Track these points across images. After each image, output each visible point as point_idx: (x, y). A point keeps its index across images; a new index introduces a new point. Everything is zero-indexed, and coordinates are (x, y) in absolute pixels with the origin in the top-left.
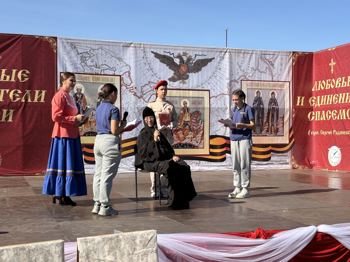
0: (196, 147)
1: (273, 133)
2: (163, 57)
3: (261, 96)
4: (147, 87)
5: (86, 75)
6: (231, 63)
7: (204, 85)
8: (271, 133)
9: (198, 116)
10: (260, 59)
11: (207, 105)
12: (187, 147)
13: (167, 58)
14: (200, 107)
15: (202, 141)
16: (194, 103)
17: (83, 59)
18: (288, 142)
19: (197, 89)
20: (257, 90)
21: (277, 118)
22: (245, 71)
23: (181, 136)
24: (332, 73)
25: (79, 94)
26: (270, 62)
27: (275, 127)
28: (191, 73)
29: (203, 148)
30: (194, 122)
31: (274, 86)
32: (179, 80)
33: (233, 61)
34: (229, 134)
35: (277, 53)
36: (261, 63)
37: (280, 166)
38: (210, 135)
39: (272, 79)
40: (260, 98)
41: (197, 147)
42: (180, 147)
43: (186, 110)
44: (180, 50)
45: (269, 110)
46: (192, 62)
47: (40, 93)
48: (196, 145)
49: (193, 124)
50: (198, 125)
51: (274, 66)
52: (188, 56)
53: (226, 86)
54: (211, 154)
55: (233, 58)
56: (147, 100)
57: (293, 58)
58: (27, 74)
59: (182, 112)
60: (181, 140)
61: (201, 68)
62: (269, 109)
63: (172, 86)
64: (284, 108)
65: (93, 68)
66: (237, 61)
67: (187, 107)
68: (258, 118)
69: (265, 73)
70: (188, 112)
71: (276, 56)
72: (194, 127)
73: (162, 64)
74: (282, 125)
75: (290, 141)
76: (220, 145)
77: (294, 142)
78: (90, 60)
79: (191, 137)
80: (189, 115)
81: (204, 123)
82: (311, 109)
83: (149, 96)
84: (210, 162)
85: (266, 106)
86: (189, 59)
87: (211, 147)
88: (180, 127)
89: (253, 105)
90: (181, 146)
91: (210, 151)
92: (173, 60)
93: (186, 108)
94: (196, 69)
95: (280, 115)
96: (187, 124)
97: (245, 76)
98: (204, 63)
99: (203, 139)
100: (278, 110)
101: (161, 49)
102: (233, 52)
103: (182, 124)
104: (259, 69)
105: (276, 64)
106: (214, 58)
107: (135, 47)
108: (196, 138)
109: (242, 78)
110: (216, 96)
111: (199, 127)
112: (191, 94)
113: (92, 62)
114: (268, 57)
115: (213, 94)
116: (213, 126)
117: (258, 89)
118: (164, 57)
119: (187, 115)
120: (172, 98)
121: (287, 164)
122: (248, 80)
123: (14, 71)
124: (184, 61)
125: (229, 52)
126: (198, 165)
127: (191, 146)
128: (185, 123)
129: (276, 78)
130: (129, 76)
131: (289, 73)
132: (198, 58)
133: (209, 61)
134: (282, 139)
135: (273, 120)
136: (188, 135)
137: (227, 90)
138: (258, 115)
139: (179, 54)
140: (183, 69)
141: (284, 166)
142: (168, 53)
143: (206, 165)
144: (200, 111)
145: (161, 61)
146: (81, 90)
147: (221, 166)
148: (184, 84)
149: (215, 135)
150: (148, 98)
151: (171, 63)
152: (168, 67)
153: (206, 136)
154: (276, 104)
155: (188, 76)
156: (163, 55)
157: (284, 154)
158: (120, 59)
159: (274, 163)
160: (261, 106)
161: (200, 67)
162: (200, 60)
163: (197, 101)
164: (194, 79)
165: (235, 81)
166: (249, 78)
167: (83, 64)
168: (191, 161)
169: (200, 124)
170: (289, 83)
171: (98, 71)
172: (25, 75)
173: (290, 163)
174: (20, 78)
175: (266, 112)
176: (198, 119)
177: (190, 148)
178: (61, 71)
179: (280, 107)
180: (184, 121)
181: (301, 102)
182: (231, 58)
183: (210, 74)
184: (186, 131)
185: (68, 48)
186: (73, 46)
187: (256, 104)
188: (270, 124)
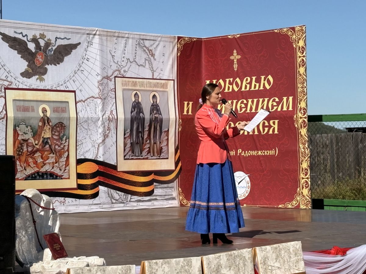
0: (60, 177)
1: (156, 154)
2: (14, 40)
3: (140, 100)
6: (102, 51)
7: (68, 84)
8: (154, 155)
9: (61, 129)
10: (138, 46)
12: (47, 177)
13: (19, 42)
14: (64, 116)
15: (67, 168)
16: (55, 110)
18: (173, 168)
19: (58, 89)
20: (135, 92)
21: (161, 132)
22: (119, 63)
23: (40, 160)
24: (236, 69)
26: (150, 51)
27: (158, 147)
28: (50, 65)
29: (69, 178)
30: (56, 140)
31: (156, 85)
32: (34, 75)
33: (105, 48)
34: (101, 156)
35: (159, 39)
36: (139, 51)
37: (164, 203)
38: (78, 158)
39: (153, 75)
40: (139, 103)
42: (38, 177)
43: (45, 120)
44: (36, 29)
46: (52, 48)
48: (59, 174)
49: (55, 141)
50: (61, 144)
51: (155, 57)
52: (46, 39)
53: (97, 84)
54: (80, 187)
55: (105, 43)
57: (179, 46)
59: (40, 124)
60: (40, 167)
61: (64, 58)
62: (150, 119)
63: (26, 85)
64: (169, 118)
66: (109, 49)
67: (47, 116)
68: (138, 132)
69: (144, 67)
70: (48, 123)
71: (157, 43)
72: (57, 147)
73: (12, 50)
74: (166, 143)
75: (176, 164)
76: (90, 174)
77: (181, 168)
79: (52, 162)
80: (49, 128)
81: (69, 141)
84: (78, 200)
85: (147, 115)
86: (48, 44)
87: (80, 176)
88: (37, 147)
89: (131, 113)
90: (40, 176)
91: (78, 183)
92: (27, 45)
93: (46, 118)
94: (56, 58)
95: (164, 129)
96: (47, 143)
97: (119, 71)
98: (67, 50)
99: (68, 165)
100: (161, 120)
101: (11, 27)
102: (104, 35)
103: (40, 143)
104: (137, 60)
105: (157, 54)
106: (80, 43)
108: (59, 164)
110: (84, 100)
111: (62, 146)
114: (147, 43)
116: (81, 145)
117: (135, 90)
119: (47, 128)
120: (27, 102)
121: (174, 199)
122: (124, 77)
124: (41, 46)
125: (99, 35)
126: (63, 204)
127: (52, 176)
128: (44, 140)
131: (173, 66)
132: (60, 42)
133: (74, 48)
134: (167, 163)
135: (155, 136)
136: (48, 159)
137: (97, 91)
138: (138, 128)
139: (35, 36)
140: (40, 58)
141: (170, 202)
142: (20, 33)
143: (73, 203)
144: (65, 122)
145: (11, 47)
147: (92, 204)
148: (42, 82)
149: (84, 158)
151: (23, 49)
152: (20, 55)
153: (73, 161)
154: (159, 113)
155: (46, 70)
156: (13, 37)
157: (170, 185)
159: (158, 198)
160: (141, 114)
161: (62, 56)
162: (61, 45)
163: (59, 107)
164: (54, 74)
165: (107, 78)
168: (53, 198)
169: (64, 143)
170: (173, 81)
173: (176, 198)
175: (147, 124)
176: (62, 135)
177: (51, 178)
179: (164, 116)
180: (43, 137)
181: (188, 107)
182: (101, 44)
183: (75, 67)
184: (46, 153)
187: (135, 112)
188: (152, 141)
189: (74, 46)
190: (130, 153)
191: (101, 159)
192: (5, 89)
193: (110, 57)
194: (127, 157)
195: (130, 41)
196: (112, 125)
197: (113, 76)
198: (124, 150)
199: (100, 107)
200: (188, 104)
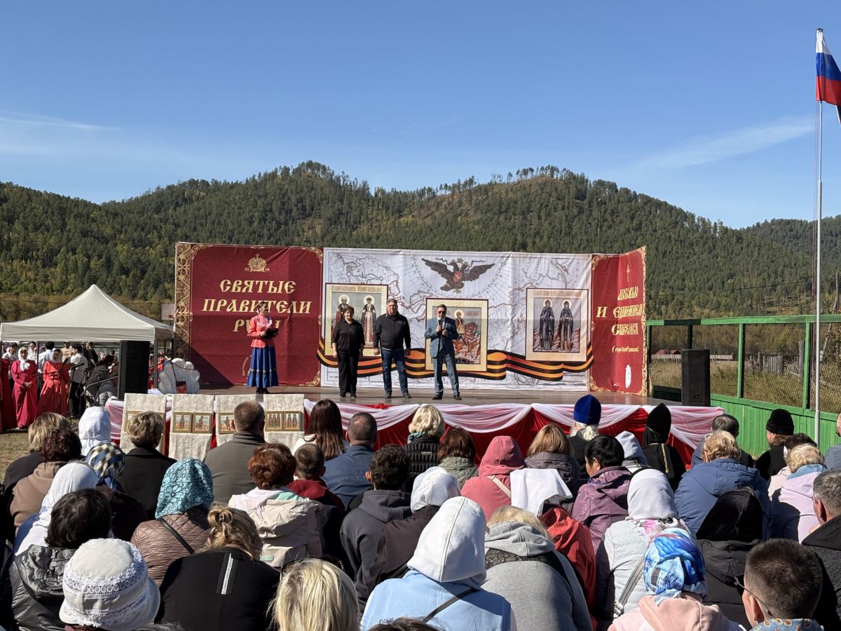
0: (471, 362)
1: (566, 348)
3: (551, 306)
4: (416, 296)
5: (351, 286)
6: (514, 269)
7: (482, 295)
8: (564, 349)
9: (474, 328)
10: (550, 264)
11: (484, 316)
13: (440, 266)
14: (476, 318)
15: (479, 356)
16: (469, 314)
17: (349, 269)
18: (585, 360)
19: (473, 298)
20: (546, 300)
21: (572, 331)
22: (532, 278)
24: (628, 281)
25: (344, 305)
26: (563, 267)
27: (569, 342)
28: (466, 281)
29: (480, 364)
30: (469, 335)
31: (568, 294)
32: (453, 288)
33: (518, 267)
34: (510, 349)
35: (573, 257)
36: (552, 268)
37: (574, 387)
38: (489, 349)
39: (566, 286)
40: (550, 308)
41: (473, 363)
44: (455, 256)
45: (561, 323)
46: (469, 269)
47: (305, 304)
48: (471, 360)
50: (474, 338)
51: (569, 272)
53: (508, 294)
55: (518, 263)
56: (415, 310)
57: (593, 262)
58: (293, 286)
61: (479, 276)
62: (560, 321)
63: (444, 296)
64: (581, 320)
65: (359, 277)
66: (521, 267)
67: (460, 318)
68: (547, 331)
69: (557, 280)
70: (462, 323)
71: (570, 261)
72: (469, 341)
74: (577, 340)
75: (588, 357)
76: (500, 361)
77: (593, 360)
78: (357, 269)
79: (465, 351)
80: (463, 327)
81: (480, 336)
82: (616, 322)
83: (418, 306)
84: (487, 380)
85: (557, 318)
86: (465, 266)
87: (489, 362)
89: (541, 315)
91: (488, 368)
92: (446, 267)
93: (460, 320)
94: (472, 276)
96: (461, 337)
97: (532, 284)
98: (482, 269)
99: (480, 354)
100: (572, 322)
101: (433, 255)
104: (549, 275)
105: (570, 270)
106: (494, 264)
107: (404, 255)
108: (471, 353)
109: (528, 286)
110: (495, 306)
111: (474, 340)
112: (467, 304)
113: (358, 271)
114: (560, 262)
115: (491, 303)
116: (492, 340)
118: (436, 264)
119: (461, 326)
121: (584, 385)
122: (536, 288)
123: (281, 283)
124: (458, 268)
125: (512, 257)
126: (473, 382)
127: (466, 361)
128: (459, 335)
129: (570, 285)
130: (397, 285)
131: (587, 279)
132: (476, 264)
133: (488, 268)
134: (578, 356)
135: (565, 334)
136: (462, 349)
137: (509, 299)
138: (547, 328)
139: (454, 260)
140: (458, 277)
141: (579, 387)
143: (481, 382)
144: (477, 322)
145: (432, 269)
146: (346, 301)
147: (500, 384)
148: (458, 293)
149: (494, 349)
150: (417, 308)
151: (444, 271)
152: (441, 275)
153: (484, 351)
154: (570, 316)
155: (463, 285)
156: (435, 262)
157: (581, 374)
158: (387, 268)
159: (566, 383)
160: (551, 317)
161: (478, 274)
162: (477, 266)
163: (473, 312)
164: (469, 288)
165: (519, 289)
166: (537, 286)
167: (349, 274)
168: (465, 377)
169: (476, 337)
170: (587, 291)
171: (364, 280)
172: (291, 287)
173: (586, 384)
174: (287, 290)
176: (474, 332)
177: (465, 363)
178: (327, 282)
181: (602, 312)
182: (514, 264)
183: (489, 282)
184: (460, 344)
185: (334, 258)
186: (339, 256)
187: (545, 316)
188: (563, 339)
189: (490, 267)
190: (540, 347)
191: (509, 351)
192: (427, 299)
193: (522, 273)
194: (536, 350)
195: (543, 260)
196: (522, 325)
197: (525, 288)
198: (534, 344)
199: (510, 311)
200: (602, 309)
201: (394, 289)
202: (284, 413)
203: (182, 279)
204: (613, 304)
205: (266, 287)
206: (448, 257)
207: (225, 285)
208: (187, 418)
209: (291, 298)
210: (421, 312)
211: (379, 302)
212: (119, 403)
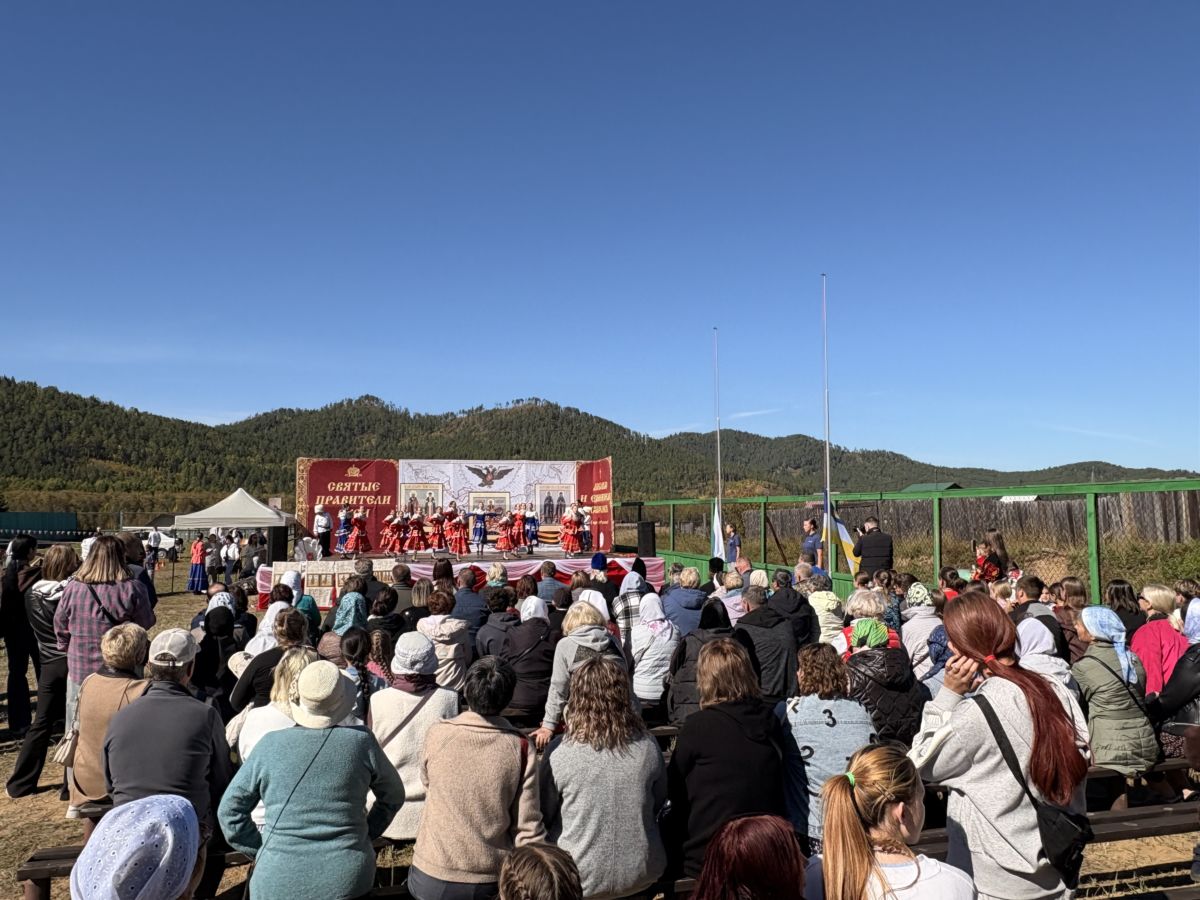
3: (551, 495)
4: (462, 491)
5: (418, 485)
6: (527, 471)
7: (506, 489)
8: (559, 523)
13: (477, 470)
14: (502, 504)
16: (497, 502)
17: (417, 474)
19: (500, 491)
22: (538, 477)
25: (413, 498)
26: (558, 470)
28: (495, 480)
31: (562, 488)
32: (486, 485)
33: (529, 470)
36: (551, 470)
39: (560, 482)
40: (550, 497)
45: (558, 506)
46: (496, 472)
47: (387, 497)
53: (523, 488)
55: (529, 467)
56: (461, 500)
58: (379, 485)
59: (488, 508)
61: (504, 476)
65: (423, 479)
66: (531, 470)
67: (492, 505)
69: (554, 478)
70: (493, 508)
71: (563, 465)
78: (422, 473)
83: (464, 497)
85: (555, 503)
86: (494, 470)
89: (545, 502)
92: (482, 471)
94: (499, 477)
97: (538, 481)
98: (505, 472)
100: (565, 505)
102: (528, 464)
104: (550, 475)
105: (563, 472)
106: (513, 469)
107: (454, 463)
109: (536, 483)
110: (515, 496)
112: (496, 495)
113: (423, 475)
114: (556, 466)
115: (512, 494)
117: (548, 490)
118: (475, 469)
124: (490, 471)
125: (525, 464)
129: (563, 482)
130: (449, 484)
131: (574, 477)
137: (524, 491)
138: (549, 509)
139: (487, 467)
140: (489, 477)
145: (473, 473)
146: (414, 495)
148: (490, 488)
150: (463, 499)
151: (480, 473)
152: (478, 476)
154: (563, 501)
155: (493, 482)
158: (443, 473)
160: (551, 502)
162: (502, 470)
163: (500, 500)
165: (530, 485)
166: (541, 482)
167: (416, 477)
170: (574, 485)
171: (427, 481)
172: (377, 486)
174: (374, 488)
175: (555, 507)
178: (401, 482)
182: (526, 468)
185: (407, 466)
186: (410, 465)
187: (547, 502)
188: (559, 516)
189: (510, 470)
190: (544, 522)
192: (469, 492)
193: (532, 474)
195: (545, 465)
197: (534, 484)
200: (584, 494)
201: (447, 487)
202: (382, 572)
203: (301, 482)
204: (591, 493)
205: (359, 487)
206: (482, 464)
207: (332, 486)
208: (316, 578)
209: (377, 494)
210: (465, 501)
211: (437, 494)
212: (269, 569)
